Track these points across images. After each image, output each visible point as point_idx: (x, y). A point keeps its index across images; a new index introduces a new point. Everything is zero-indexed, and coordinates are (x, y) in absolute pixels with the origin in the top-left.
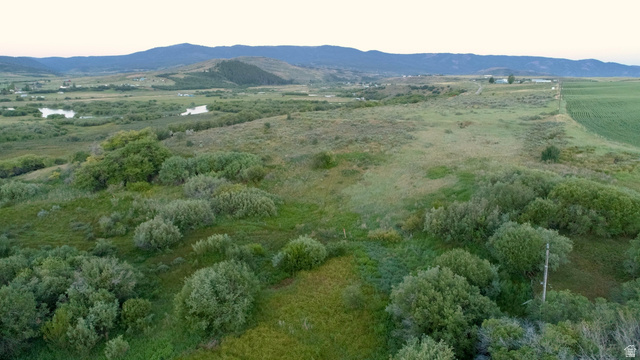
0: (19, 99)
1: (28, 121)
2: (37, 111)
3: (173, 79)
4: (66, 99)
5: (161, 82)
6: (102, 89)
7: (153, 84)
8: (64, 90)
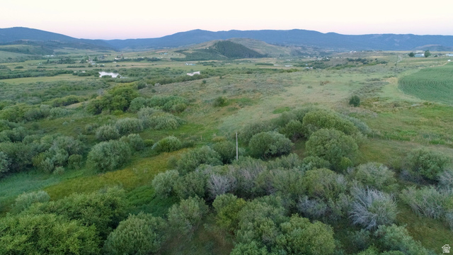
0: (90, 66)
1: (90, 79)
2: (98, 73)
3: (185, 54)
4: (117, 66)
5: (177, 56)
6: (139, 60)
7: (172, 57)
8: (117, 61)
